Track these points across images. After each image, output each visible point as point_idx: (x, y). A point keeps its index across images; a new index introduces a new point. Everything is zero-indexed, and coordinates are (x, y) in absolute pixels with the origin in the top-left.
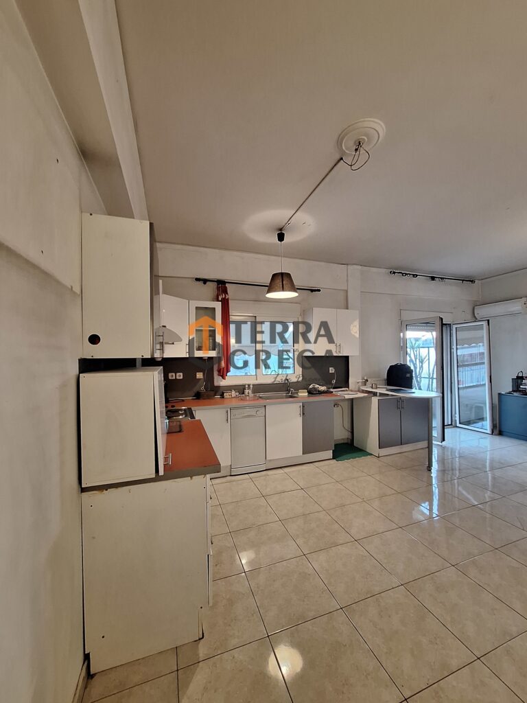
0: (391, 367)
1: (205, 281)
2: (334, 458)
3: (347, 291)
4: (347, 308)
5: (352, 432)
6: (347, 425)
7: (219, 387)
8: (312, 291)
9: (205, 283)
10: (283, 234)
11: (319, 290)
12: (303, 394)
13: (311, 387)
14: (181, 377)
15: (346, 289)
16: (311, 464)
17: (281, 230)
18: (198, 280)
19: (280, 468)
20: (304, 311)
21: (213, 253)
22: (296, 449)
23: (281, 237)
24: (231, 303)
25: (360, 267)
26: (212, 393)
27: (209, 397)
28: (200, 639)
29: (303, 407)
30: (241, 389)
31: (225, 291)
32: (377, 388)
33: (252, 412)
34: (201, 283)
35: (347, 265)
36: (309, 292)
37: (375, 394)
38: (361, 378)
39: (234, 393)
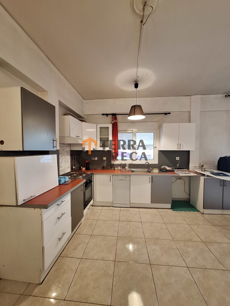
0: (221, 158)
1: (107, 115)
2: (171, 208)
3: (190, 112)
4: (190, 122)
5: (190, 195)
6: (187, 191)
7: (113, 164)
8: (166, 114)
9: (107, 116)
10: (138, 84)
11: (170, 113)
12: (156, 171)
13: (163, 167)
14: (97, 159)
15: (190, 111)
16: (156, 209)
17: (136, 81)
18: (103, 114)
19: (138, 208)
20: (160, 126)
21: (110, 101)
22: (147, 200)
23: (136, 86)
24: (119, 124)
25: (200, 96)
26: (110, 167)
27: (107, 169)
28: (40, 284)
29: (152, 178)
30: (123, 166)
31: (116, 118)
32: (205, 171)
33: (123, 178)
34: (105, 116)
35: (191, 96)
36: (164, 115)
37: (204, 175)
38: (198, 165)
39: (119, 168)
